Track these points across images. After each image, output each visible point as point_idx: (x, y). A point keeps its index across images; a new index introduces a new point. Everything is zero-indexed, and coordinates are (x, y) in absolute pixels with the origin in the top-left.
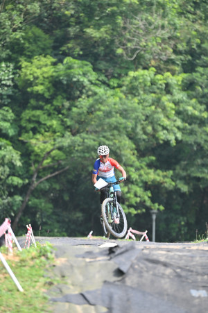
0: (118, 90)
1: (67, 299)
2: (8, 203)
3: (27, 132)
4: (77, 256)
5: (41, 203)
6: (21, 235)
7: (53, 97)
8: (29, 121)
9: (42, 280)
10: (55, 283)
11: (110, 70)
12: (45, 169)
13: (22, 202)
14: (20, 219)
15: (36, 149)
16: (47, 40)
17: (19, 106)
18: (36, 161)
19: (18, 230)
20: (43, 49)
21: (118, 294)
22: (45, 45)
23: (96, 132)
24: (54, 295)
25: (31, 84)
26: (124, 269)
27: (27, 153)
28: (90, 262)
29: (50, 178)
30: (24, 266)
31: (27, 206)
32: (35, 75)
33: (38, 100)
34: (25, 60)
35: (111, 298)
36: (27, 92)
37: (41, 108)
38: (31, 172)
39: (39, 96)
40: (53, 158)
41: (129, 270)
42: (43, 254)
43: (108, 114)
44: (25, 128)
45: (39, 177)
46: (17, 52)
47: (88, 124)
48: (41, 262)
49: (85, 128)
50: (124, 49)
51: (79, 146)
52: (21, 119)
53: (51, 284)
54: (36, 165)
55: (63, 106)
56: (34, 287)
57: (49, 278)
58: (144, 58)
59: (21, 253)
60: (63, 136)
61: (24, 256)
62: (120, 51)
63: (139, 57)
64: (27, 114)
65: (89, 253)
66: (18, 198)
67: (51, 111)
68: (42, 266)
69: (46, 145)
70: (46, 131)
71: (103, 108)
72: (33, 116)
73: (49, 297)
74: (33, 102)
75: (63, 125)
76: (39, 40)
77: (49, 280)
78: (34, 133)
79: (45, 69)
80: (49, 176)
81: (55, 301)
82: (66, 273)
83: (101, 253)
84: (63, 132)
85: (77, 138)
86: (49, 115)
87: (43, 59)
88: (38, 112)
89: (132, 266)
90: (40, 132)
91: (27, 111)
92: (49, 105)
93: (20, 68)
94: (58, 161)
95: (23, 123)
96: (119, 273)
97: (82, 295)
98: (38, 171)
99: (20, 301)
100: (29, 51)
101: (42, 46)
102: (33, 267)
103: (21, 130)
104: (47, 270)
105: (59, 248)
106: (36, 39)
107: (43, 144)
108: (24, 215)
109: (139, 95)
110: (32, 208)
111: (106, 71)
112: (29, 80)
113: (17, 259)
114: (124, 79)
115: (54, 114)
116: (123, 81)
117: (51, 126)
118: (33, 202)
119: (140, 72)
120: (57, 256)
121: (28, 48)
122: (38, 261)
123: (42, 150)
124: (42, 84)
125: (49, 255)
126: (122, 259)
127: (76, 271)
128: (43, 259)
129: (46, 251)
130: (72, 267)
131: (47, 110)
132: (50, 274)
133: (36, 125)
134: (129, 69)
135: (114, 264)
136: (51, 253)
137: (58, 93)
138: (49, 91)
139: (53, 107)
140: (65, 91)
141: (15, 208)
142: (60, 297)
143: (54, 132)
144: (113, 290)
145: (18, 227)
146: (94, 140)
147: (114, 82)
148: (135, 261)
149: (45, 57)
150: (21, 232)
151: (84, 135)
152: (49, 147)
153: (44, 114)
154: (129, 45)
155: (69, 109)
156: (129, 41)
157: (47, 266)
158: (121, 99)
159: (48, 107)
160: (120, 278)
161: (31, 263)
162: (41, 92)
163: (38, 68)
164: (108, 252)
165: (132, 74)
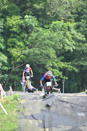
0: (48, 29)
1: (26, 117)
2: (2, 77)
3: (10, 47)
4: (30, 99)
5: (16, 77)
6: (8, 91)
7: (21, 33)
8: (11, 43)
9: (15, 110)
10: (21, 111)
11: (45, 22)
12: (17, 63)
13: (8, 77)
14: (7, 84)
15: (14, 54)
16: (18, 9)
17: (6, 37)
18: (14, 60)
19: (7, 89)
20: (16, 13)
21: (47, 115)
22: (17, 11)
23: (39, 47)
24: (20, 116)
25: (11, 28)
26: (49, 104)
27: (10, 56)
28: (35, 102)
29: (20, 67)
30: (8, 104)
31: (10, 79)
32: (13, 24)
33: (14, 34)
34: (9, 18)
35: (44, 117)
36: (10, 31)
37: (15, 37)
38: (12, 65)
39: (15, 33)
40: (21, 58)
41: (51, 105)
42: (16, 98)
43: (44, 39)
44: (9, 46)
45: (15, 67)
46: (5, 14)
47: (35, 44)
48: (15, 102)
49: (34, 46)
50: (50, 12)
51: (32, 53)
52: (7, 42)
53: (19, 111)
54: (14, 61)
55: (25, 36)
56: (12, 112)
57: (18, 108)
58: (59, 16)
59: (7, 98)
60: (25, 49)
61: (8, 100)
62: (48, 13)
63: (57, 16)
64: (10, 40)
65: (35, 98)
66: (6, 75)
67: (20, 39)
68: (15, 104)
69: (18, 53)
70: (18, 47)
71: (41, 37)
72: (12, 41)
73: (18, 117)
74: (12, 35)
75: (25, 44)
76: (14, 9)
77: (18, 110)
78: (13, 48)
79: (17, 21)
80: (19, 66)
81: (20, 118)
82: (26, 106)
83: (40, 98)
84: (25, 48)
85: (31, 50)
86: (19, 40)
87: (16, 17)
88: (14, 39)
89: (53, 103)
90: (15, 47)
91: (10, 39)
92: (19, 36)
93: (6, 21)
94: (23, 59)
95: (8, 44)
96: (48, 106)
97: (32, 116)
98: (15, 64)
99: (6, 118)
100: (10, 14)
101: (16, 11)
102: (11, 104)
103: (7, 47)
104: (17, 105)
105: (22, 96)
106: (13, 8)
107: (17, 53)
108: (9, 83)
109: (57, 31)
110: (12, 79)
111: (43, 22)
112: (10, 26)
113: (5, 101)
114: (50, 25)
115: (21, 40)
116: (50, 26)
117: (20, 45)
118: (13, 77)
119: (57, 22)
120: (21, 99)
121: (10, 12)
122: (13, 102)
123: (16, 55)
124: (16, 27)
125: (18, 99)
126: (48, 100)
127: (30, 106)
128: (16, 100)
129: (17, 97)
130: (28, 104)
131: (18, 38)
132: (19, 107)
133: (14, 45)
134: (52, 21)
135: (45, 102)
136: (19, 98)
137: (23, 31)
138: (19, 30)
139: (20, 37)
140: (26, 30)
141: (5, 80)
142: (23, 116)
143: (21, 47)
144: (45, 113)
145: (7, 88)
146: (38, 51)
147: (46, 26)
148: (54, 101)
149: (17, 16)
150: (8, 90)
151: (34, 48)
152: (19, 54)
153: (17, 40)
154: (52, 11)
155: (28, 38)
156: (52, 9)
157: (17, 104)
158: (49, 33)
159: (18, 37)
160: (48, 108)
161: (11, 102)
162: (15, 31)
163: (14, 21)
164: (43, 97)
165: (54, 23)
